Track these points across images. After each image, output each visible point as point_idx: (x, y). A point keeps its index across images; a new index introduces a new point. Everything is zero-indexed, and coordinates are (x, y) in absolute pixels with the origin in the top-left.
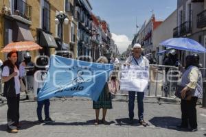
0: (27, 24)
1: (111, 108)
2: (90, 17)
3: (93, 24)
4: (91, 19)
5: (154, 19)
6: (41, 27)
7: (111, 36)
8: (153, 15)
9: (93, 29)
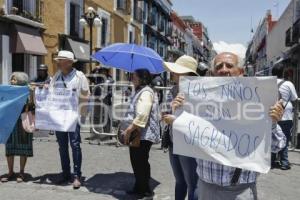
0: (36, 28)
1: (31, 155)
2: (169, 17)
3: (175, 27)
4: (170, 20)
5: (269, 17)
6: (66, 32)
7: (211, 46)
8: (269, 11)
9: (174, 34)
